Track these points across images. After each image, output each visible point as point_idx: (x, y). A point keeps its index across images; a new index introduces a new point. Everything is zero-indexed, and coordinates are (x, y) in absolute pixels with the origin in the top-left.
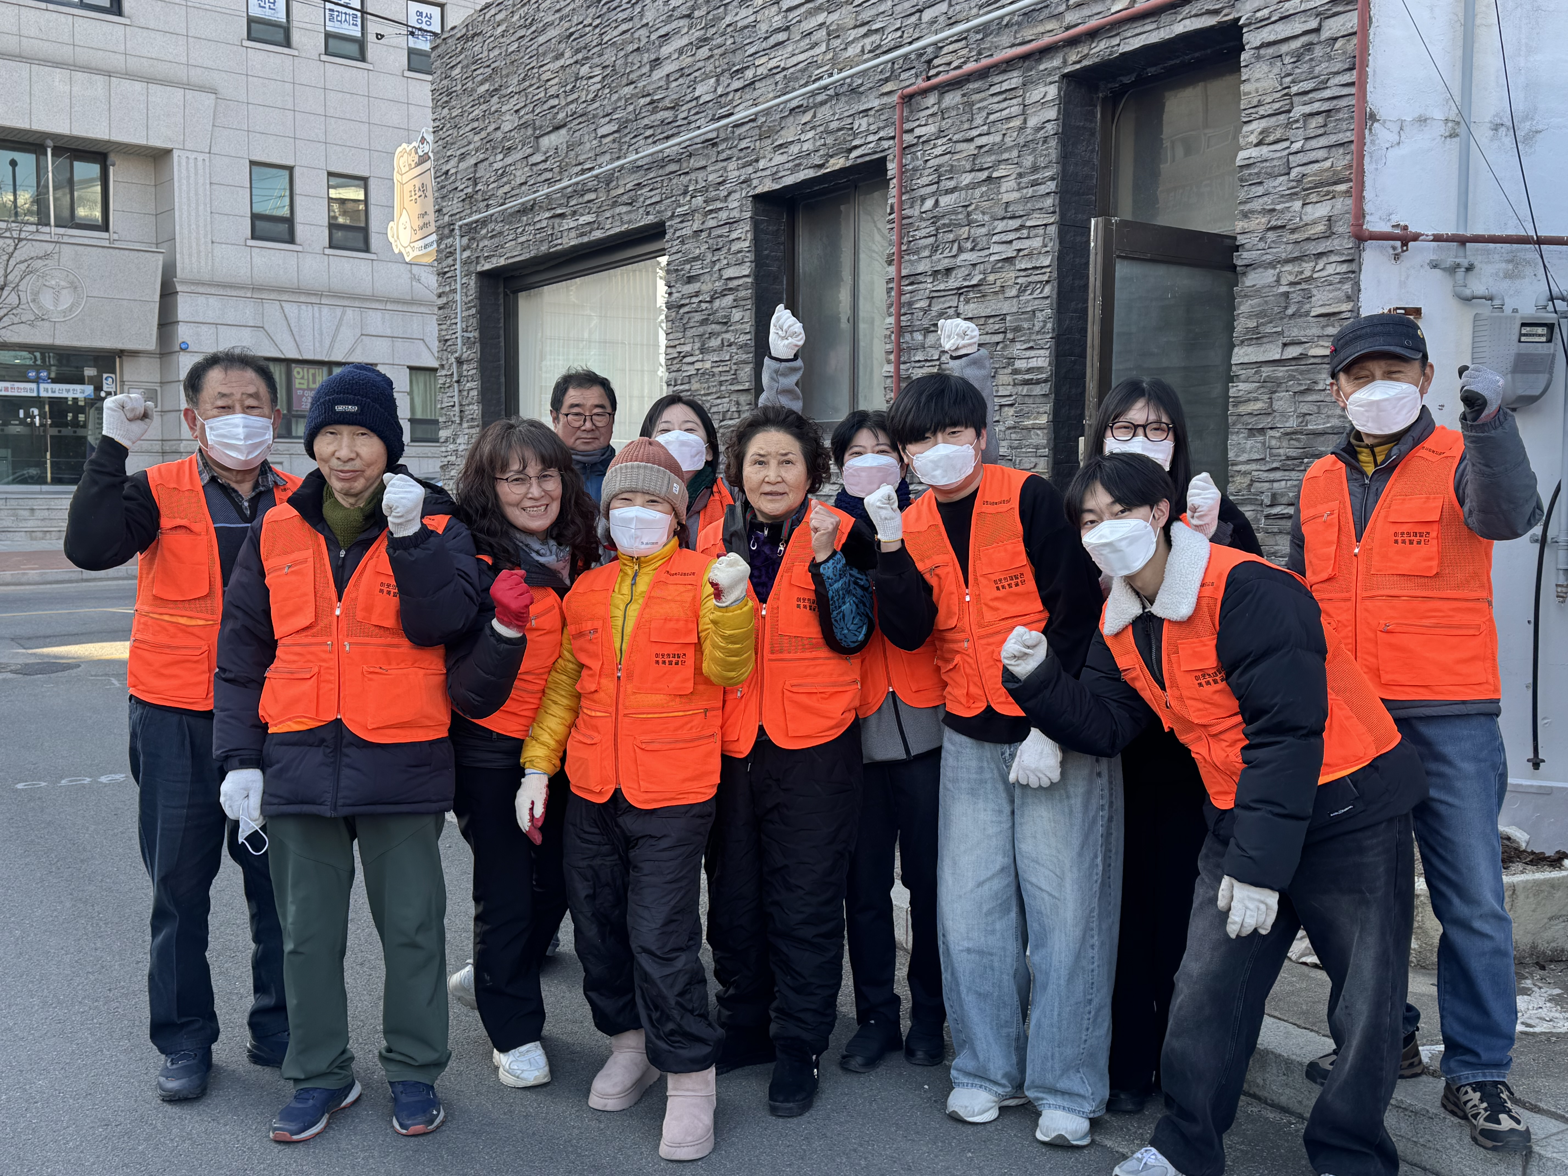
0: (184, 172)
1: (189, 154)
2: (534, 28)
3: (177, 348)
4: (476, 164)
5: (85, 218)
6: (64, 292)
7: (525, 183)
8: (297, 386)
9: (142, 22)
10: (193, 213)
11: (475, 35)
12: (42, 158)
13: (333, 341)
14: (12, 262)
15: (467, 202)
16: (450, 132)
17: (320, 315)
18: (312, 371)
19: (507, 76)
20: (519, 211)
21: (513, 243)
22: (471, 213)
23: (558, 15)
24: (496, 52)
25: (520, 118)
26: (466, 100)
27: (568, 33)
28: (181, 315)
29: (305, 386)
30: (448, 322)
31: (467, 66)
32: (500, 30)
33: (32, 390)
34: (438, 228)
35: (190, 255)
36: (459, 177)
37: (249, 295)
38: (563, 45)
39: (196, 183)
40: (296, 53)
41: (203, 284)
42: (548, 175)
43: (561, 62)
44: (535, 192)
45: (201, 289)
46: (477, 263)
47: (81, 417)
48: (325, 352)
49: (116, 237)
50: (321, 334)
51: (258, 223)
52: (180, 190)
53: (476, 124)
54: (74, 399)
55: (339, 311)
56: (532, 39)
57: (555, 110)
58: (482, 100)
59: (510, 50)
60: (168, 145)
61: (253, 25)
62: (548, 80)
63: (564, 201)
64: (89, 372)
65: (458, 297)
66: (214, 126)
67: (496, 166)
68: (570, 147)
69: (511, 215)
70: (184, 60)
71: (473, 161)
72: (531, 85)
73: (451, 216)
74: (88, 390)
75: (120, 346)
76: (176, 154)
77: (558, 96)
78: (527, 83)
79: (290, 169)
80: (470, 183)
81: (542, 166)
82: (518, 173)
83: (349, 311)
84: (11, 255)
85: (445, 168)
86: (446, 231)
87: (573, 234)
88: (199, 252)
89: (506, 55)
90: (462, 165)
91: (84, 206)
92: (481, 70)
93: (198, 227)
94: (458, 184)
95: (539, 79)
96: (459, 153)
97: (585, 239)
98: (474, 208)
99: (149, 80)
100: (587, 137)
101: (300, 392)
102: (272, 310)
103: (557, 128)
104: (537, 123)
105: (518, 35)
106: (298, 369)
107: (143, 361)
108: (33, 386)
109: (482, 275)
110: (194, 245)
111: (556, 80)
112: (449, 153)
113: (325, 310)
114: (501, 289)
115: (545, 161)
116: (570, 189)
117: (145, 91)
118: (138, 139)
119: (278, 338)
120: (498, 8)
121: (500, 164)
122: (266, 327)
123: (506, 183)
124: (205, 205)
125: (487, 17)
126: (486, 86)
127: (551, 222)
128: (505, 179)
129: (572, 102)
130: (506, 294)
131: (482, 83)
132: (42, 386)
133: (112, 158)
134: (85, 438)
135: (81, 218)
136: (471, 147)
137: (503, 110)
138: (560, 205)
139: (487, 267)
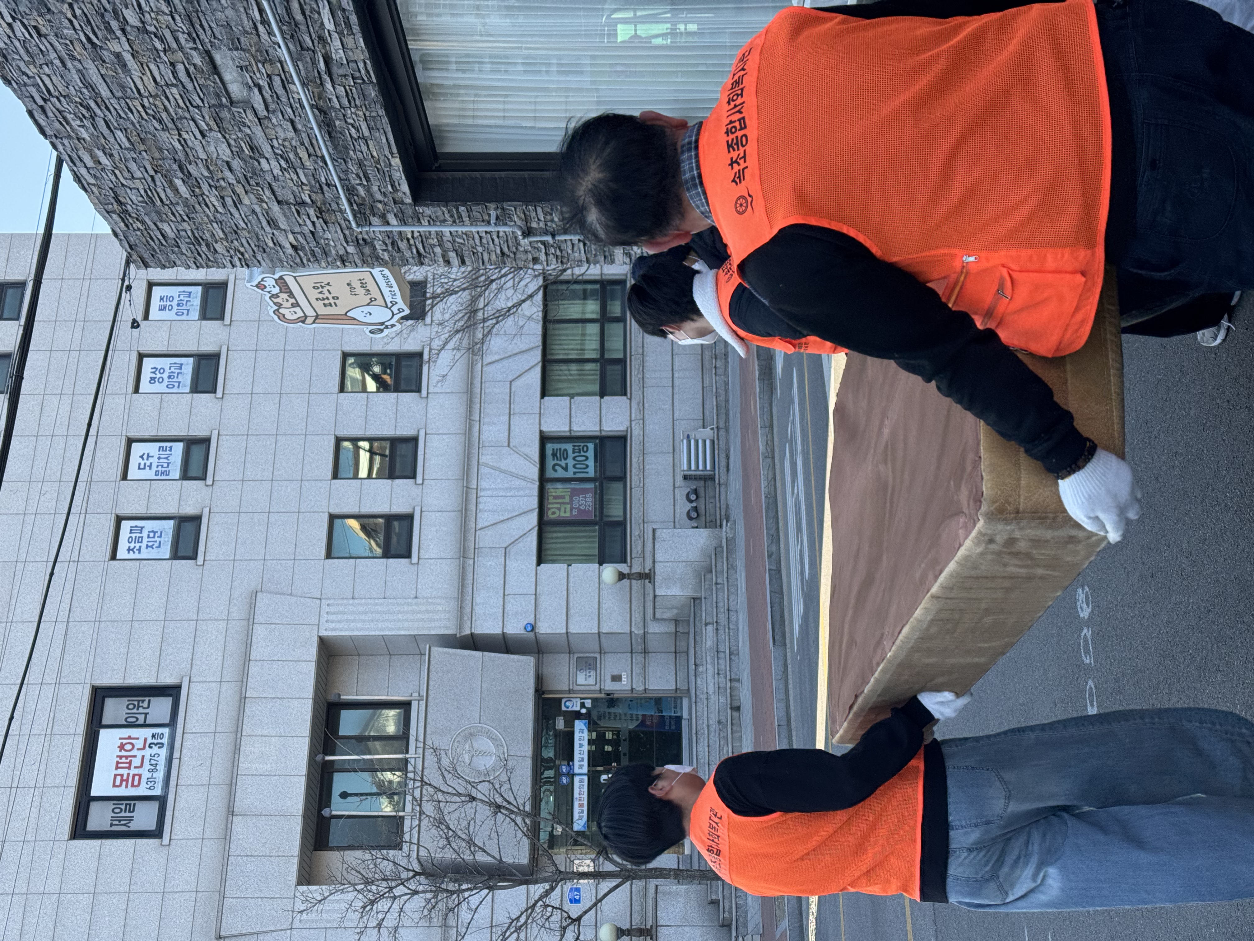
0: (341, 626)
1: (323, 620)
2: (93, 105)
3: (531, 635)
4: (279, 202)
5: (397, 725)
6: (475, 745)
7: (292, 122)
8: (568, 514)
9: (186, 665)
10: (386, 617)
11: (116, 198)
12: (336, 767)
13: (517, 477)
14: (445, 788)
15: (326, 216)
16: (244, 241)
17: (489, 489)
18: (551, 500)
19: (160, 150)
20: (330, 134)
21: (371, 143)
22: (341, 211)
23: (69, 65)
24: (133, 166)
25: (211, 130)
26: (200, 217)
27: (88, 46)
28: (496, 630)
29: (568, 506)
30: (480, 249)
31: (158, 213)
32: (104, 160)
33: (581, 781)
34: (364, 262)
35: (431, 620)
36: (297, 229)
37: (471, 562)
38: (106, 54)
39: (353, 613)
40: (206, 511)
41: (461, 608)
42: (277, 81)
43: (127, 57)
44: (302, 106)
45: (468, 610)
46: (402, 203)
47: (609, 736)
48: (529, 485)
49: (416, 695)
50: (510, 489)
51: (393, 552)
52: (362, 629)
53: (229, 201)
54: (589, 744)
55: (484, 470)
56: (107, 108)
57: (192, 69)
58: (197, 190)
59: (127, 145)
60: (315, 640)
61: (179, 554)
62: (155, 80)
63: (307, 55)
64: (560, 724)
65: (446, 230)
66: (291, 595)
67: (277, 171)
68: (236, 45)
69: (335, 148)
70: (223, 624)
71: (275, 208)
72: (166, 109)
73: (347, 242)
74: (580, 726)
75: (531, 692)
76: (323, 633)
77: (172, 64)
78: (164, 115)
79: (333, 518)
80: (302, 211)
81: (267, 94)
82: (281, 135)
83: (483, 459)
84: (438, 789)
85: (290, 251)
86: (367, 250)
87: (349, 41)
88: (428, 612)
89: (134, 150)
90: (283, 224)
91: (385, 726)
92: (159, 190)
93: (400, 612)
94: (306, 230)
95: (156, 97)
96: (268, 229)
97: (354, 19)
98: (334, 206)
99: (246, 659)
100: (219, 15)
101: (575, 513)
102: (485, 539)
103: (215, 69)
104: (213, 102)
105: (106, 132)
106: (550, 512)
107: (547, 671)
108: (577, 779)
109: (418, 197)
110: (419, 616)
111: (152, 66)
112: (271, 244)
113: (484, 484)
114: (434, 175)
115: (260, 89)
116: (291, 46)
117: (259, 663)
118: (310, 669)
119: (517, 534)
120: (78, 163)
121: (273, 163)
122: (505, 545)
123: (297, 154)
124: (376, 604)
125: (92, 181)
126: (178, 183)
127: (338, 80)
128: (292, 155)
129: (176, 40)
130: (440, 169)
131: (176, 191)
132: (577, 770)
133: (332, 698)
134: (630, 732)
135: (398, 729)
136: (258, 209)
137: (204, 157)
138: (314, 62)
139: (405, 187)
